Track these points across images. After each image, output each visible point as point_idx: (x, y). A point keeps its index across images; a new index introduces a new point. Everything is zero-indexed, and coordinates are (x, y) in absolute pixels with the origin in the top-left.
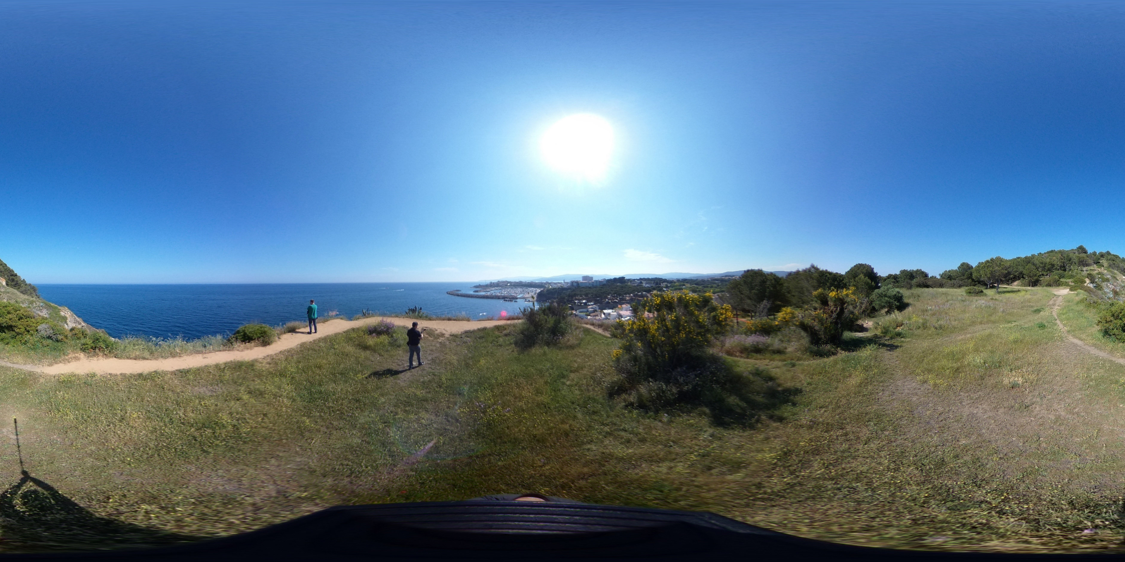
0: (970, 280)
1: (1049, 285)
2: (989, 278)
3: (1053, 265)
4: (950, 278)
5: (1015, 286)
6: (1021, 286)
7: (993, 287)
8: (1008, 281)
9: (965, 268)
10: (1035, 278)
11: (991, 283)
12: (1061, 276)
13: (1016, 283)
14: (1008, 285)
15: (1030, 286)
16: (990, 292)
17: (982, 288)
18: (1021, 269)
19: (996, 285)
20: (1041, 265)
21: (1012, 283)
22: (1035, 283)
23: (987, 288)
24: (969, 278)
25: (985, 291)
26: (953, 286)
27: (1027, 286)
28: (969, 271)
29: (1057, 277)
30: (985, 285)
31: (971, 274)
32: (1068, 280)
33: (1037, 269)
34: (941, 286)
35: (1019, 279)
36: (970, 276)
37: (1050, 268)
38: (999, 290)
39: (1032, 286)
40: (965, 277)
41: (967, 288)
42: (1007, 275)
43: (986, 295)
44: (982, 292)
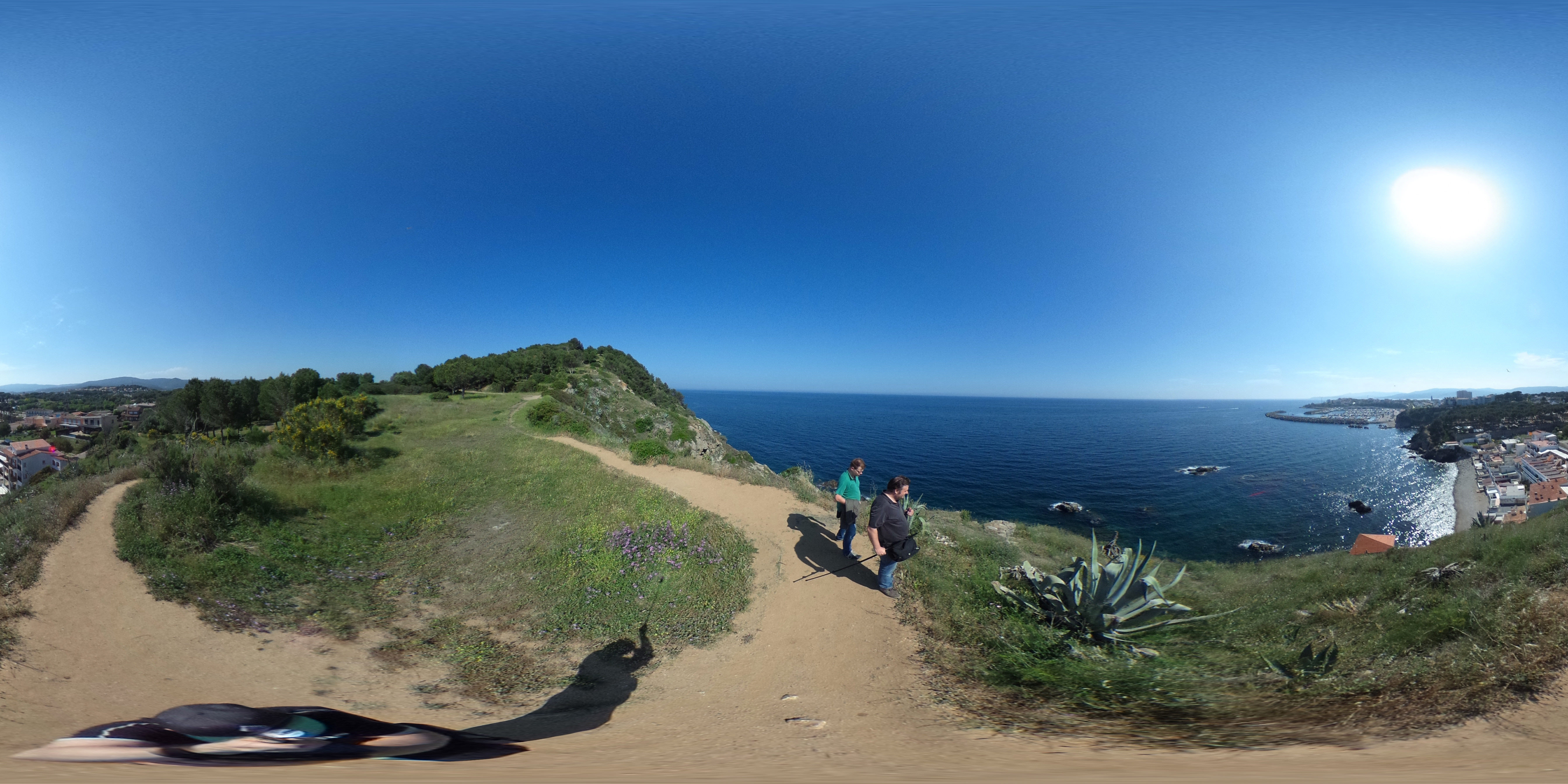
0: (430, 386)
1: (525, 390)
2: (454, 383)
3: (531, 366)
4: (405, 382)
5: (485, 391)
6: (493, 391)
7: (458, 393)
8: (477, 386)
9: (423, 370)
10: (509, 382)
11: (456, 389)
12: (541, 380)
13: (486, 388)
14: (477, 390)
15: (502, 391)
16: (456, 398)
17: (446, 394)
18: (492, 370)
19: (461, 390)
20: (517, 366)
21: (481, 388)
22: (508, 388)
23: (451, 394)
24: (428, 383)
25: (450, 397)
26: (411, 392)
27: (499, 392)
28: (429, 375)
29: (534, 381)
30: (449, 390)
31: (432, 378)
32: (546, 385)
33: (512, 371)
34: (396, 392)
35: (491, 383)
36: (431, 381)
37: (529, 370)
38: (465, 396)
39: (506, 391)
40: (425, 381)
41: (430, 394)
42: (475, 378)
43: (451, 400)
44: (447, 397)
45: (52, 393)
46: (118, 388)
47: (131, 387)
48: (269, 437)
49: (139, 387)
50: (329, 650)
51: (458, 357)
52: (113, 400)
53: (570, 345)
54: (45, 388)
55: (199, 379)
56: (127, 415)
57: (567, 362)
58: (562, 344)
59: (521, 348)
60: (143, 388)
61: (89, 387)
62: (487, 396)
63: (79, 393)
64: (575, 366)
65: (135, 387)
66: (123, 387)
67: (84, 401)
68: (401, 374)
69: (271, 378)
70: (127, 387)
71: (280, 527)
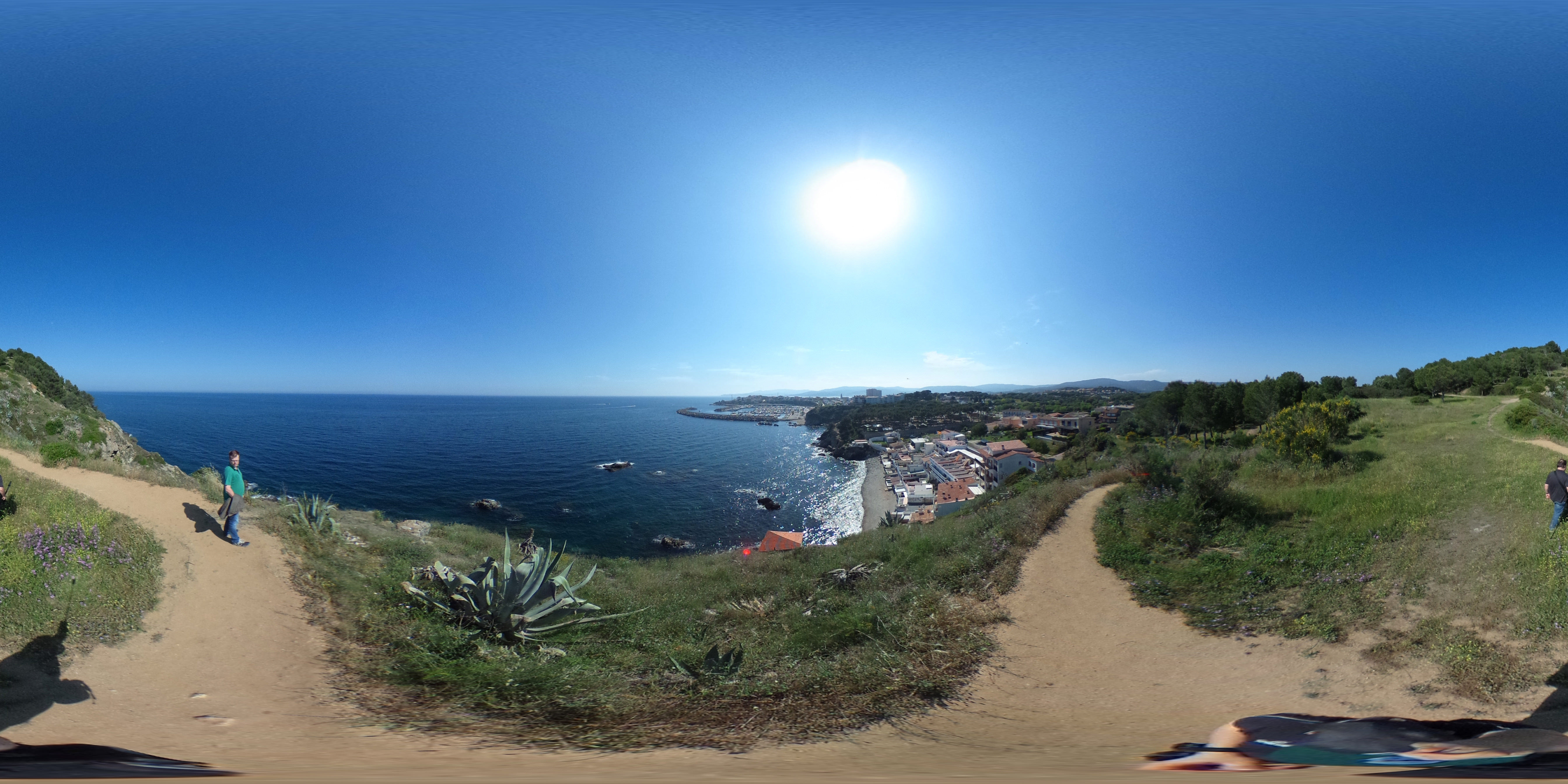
0: (1411, 389)
1: (1502, 393)
2: (1434, 387)
3: (1509, 370)
4: (1386, 386)
5: (1464, 395)
6: (1471, 394)
7: (1438, 396)
8: (1456, 388)
9: (1404, 373)
10: (1487, 385)
11: (1436, 392)
12: (1518, 383)
13: (1465, 391)
14: (1456, 393)
15: (1481, 394)
16: (1436, 401)
17: (1427, 397)
18: (1470, 374)
19: (1441, 394)
20: (1495, 370)
21: (1460, 391)
22: (1486, 392)
23: (1431, 398)
24: (1408, 386)
25: (1430, 400)
26: (1392, 396)
27: (1477, 395)
28: (1410, 378)
29: (1511, 384)
30: (1429, 394)
31: (1412, 382)
32: (1524, 388)
33: (1490, 375)
34: (1378, 396)
35: (1469, 386)
36: (1411, 384)
37: (1506, 373)
38: (1445, 399)
39: (1484, 395)
40: (1405, 385)
41: (1411, 398)
42: (1454, 382)
43: (1431, 404)
44: (1427, 401)
45: (1029, 394)
46: (1095, 389)
47: (1109, 388)
48: (1254, 441)
49: (1117, 389)
50: (1318, 652)
51: (1438, 360)
52: (1091, 402)
53: (1548, 348)
54: (1022, 388)
55: (1184, 381)
56: (1105, 417)
57: (1545, 364)
58: (1540, 347)
59: (1499, 352)
60: (1122, 390)
61: (1067, 388)
62: (1465, 400)
63: (1056, 394)
64: (1552, 369)
65: (1113, 389)
66: (1101, 388)
67: (1061, 402)
68: (1383, 377)
69: (1256, 381)
70: (1105, 389)
71: (1265, 531)
